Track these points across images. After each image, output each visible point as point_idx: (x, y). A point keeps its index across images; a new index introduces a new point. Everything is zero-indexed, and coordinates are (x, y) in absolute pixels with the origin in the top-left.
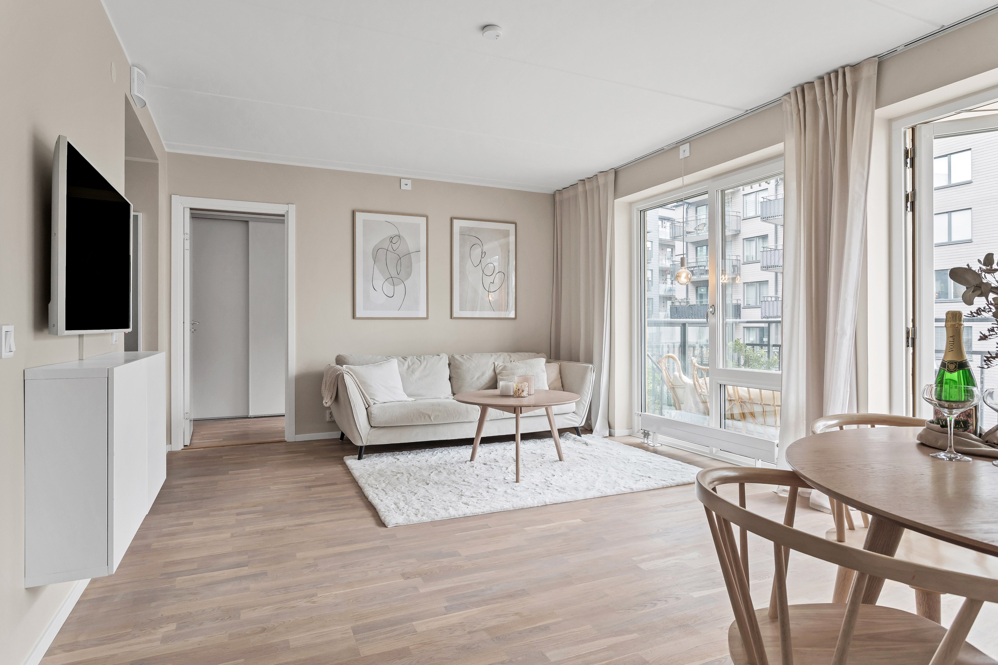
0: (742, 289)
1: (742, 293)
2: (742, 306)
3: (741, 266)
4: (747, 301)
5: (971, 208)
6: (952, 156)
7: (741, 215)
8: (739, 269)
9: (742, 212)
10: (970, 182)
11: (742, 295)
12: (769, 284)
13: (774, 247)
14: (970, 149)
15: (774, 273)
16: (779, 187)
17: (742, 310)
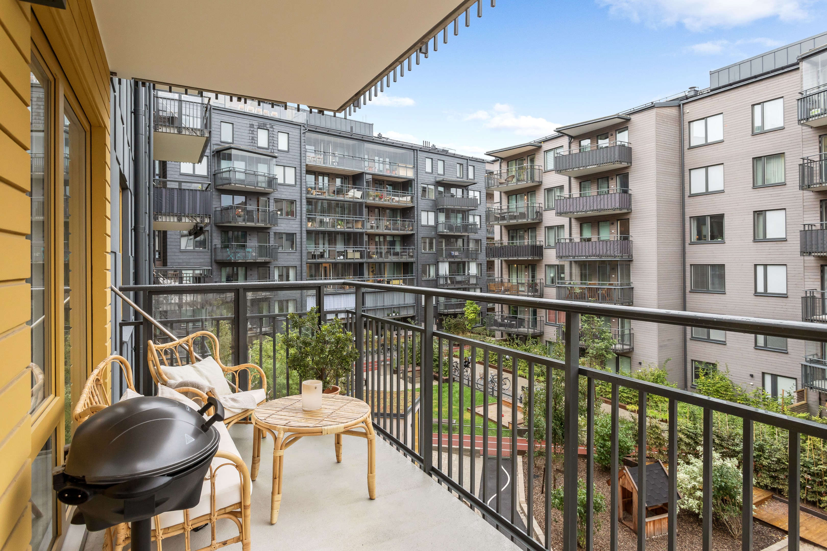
0: (544, 232)
1: (544, 236)
2: (544, 247)
3: (543, 212)
4: (548, 242)
5: (723, 164)
6: (708, 119)
7: (543, 168)
8: (541, 215)
9: (543, 165)
10: (722, 142)
11: (544, 237)
12: (565, 228)
13: (568, 196)
14: (722, 113)
15: (568, 218)
16: (572, 144)
17: (544, 250)
